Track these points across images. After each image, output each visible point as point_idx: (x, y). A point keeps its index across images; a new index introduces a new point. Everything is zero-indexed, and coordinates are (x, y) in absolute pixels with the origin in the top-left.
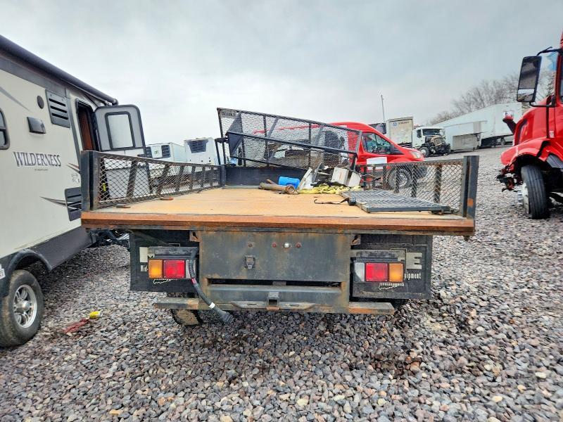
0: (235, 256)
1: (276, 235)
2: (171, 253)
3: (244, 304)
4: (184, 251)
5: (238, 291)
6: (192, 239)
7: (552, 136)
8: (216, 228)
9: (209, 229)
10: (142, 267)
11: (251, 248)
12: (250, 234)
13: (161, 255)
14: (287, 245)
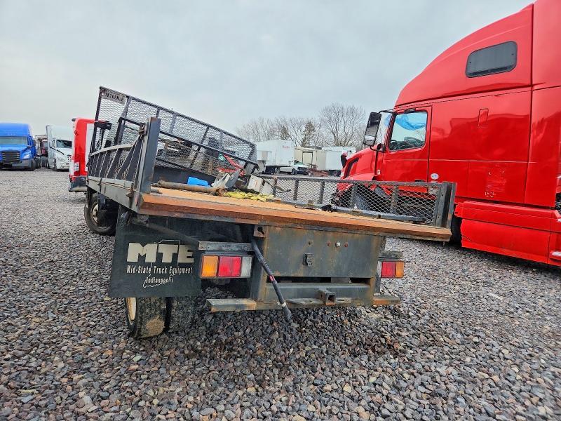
0: (297, 253)
1: (330, 235)
2: (224, 249)
3: (303, 302)
4: (237, 247)
5: (294, 289)
6: (256, 233)
7: (379, 173)
8: (284, 225)
9: (278, 224)
10: (129, 267)
11: (310, 246)
12: (311, 231)
13: (214, 251)
14: (339, 244)
